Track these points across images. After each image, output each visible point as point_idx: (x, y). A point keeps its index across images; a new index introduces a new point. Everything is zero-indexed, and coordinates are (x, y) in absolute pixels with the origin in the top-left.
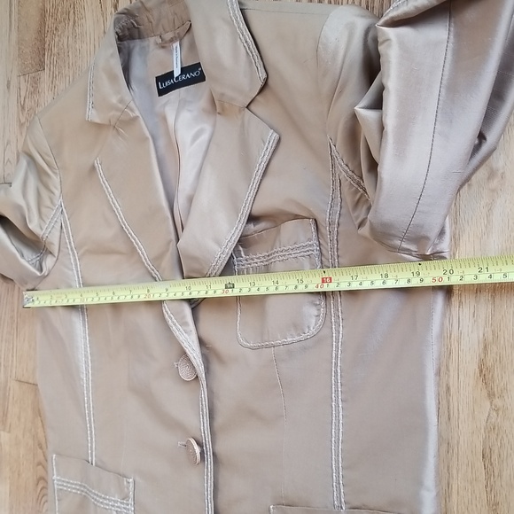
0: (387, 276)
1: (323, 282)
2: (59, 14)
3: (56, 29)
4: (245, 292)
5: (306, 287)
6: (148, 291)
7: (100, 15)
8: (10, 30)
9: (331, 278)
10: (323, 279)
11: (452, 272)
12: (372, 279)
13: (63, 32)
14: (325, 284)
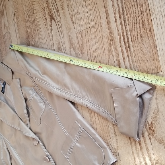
0: (118, 71)
1: (99, 67)
2: (32, 32)
3: (32, 37)
4: (76, 64)
5: (94, 67)
6: (48, 55)
7: (46, 30)
8: (17, 39)
9: (101, 67)
10: (99, 66)
11: (137, 75)
12: (113, 71)
13: (35, 37)
14: (99, 68)
